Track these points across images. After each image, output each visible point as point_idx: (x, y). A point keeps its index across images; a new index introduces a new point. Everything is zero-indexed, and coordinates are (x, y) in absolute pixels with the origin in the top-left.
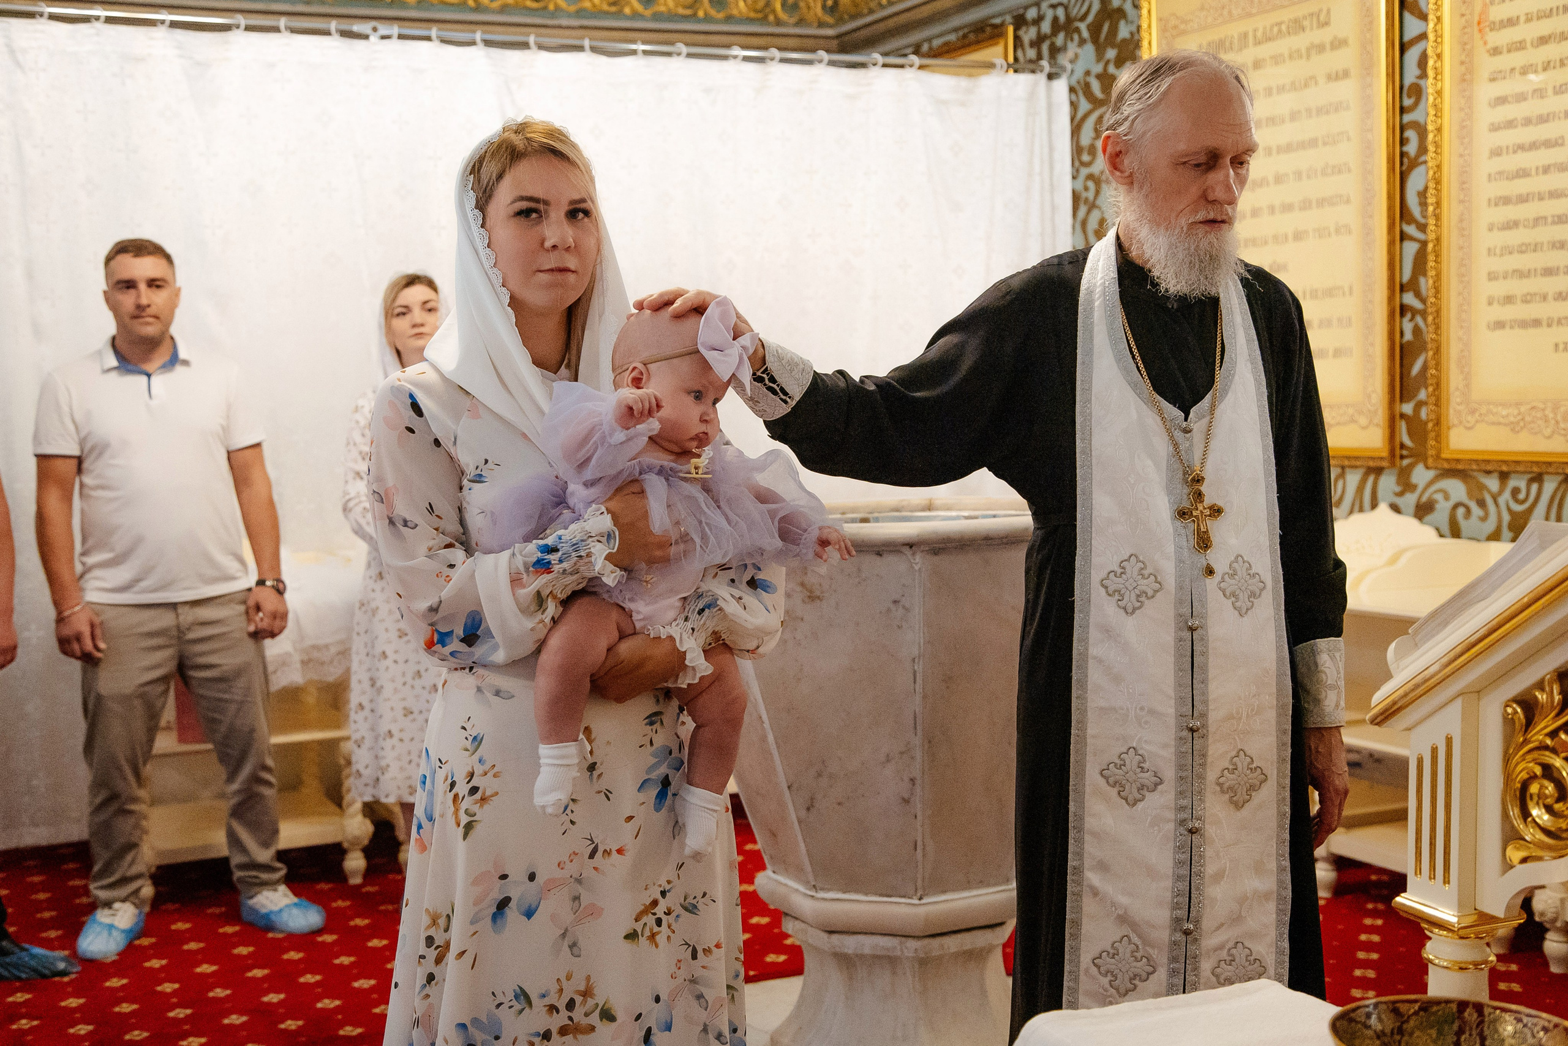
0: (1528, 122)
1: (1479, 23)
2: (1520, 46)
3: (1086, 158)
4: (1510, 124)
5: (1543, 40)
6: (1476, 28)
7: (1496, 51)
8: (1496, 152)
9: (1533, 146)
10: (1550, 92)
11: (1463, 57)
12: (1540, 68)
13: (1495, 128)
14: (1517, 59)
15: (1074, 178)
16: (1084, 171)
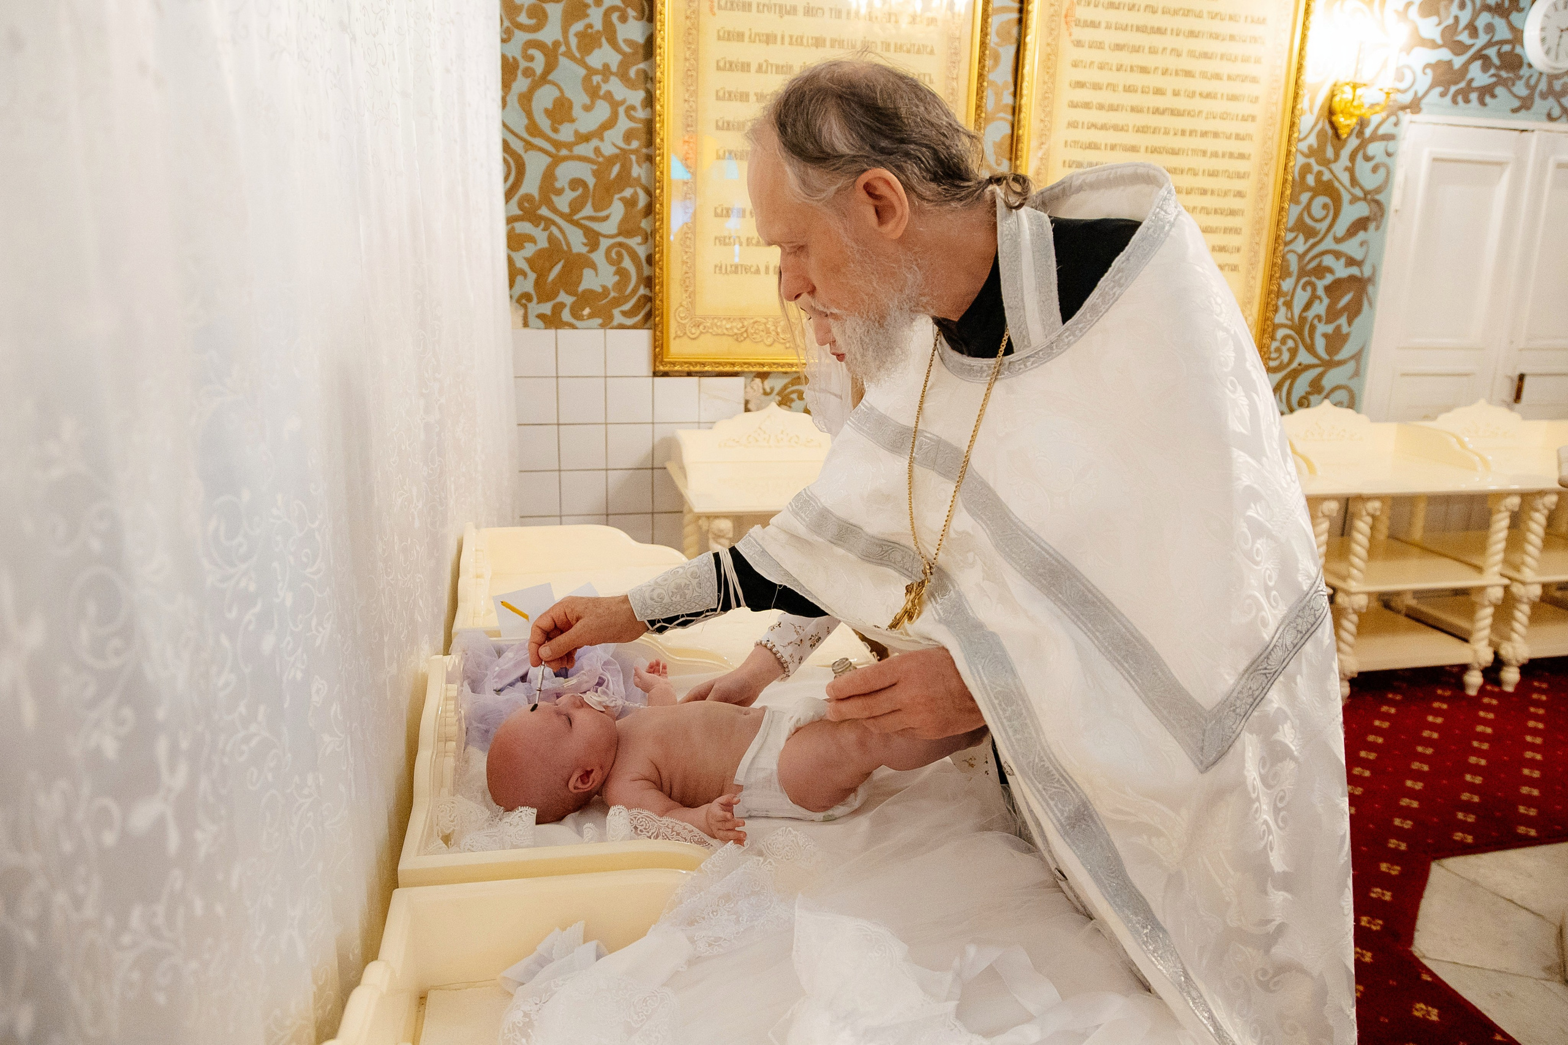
0: (1101, 107)
1: (1066, 16)
2: (1100, 46)
3: (523, 19)
4: (1087, 106)
5: (1119, 47)
6: (1063, 19)
7: (1079, 44)
8: (1073, 125)
9: (1103, 127)
10: (1121, 88)
11: (1050, 40)
12: (1114, 68)
13: (1073, 105)
14: (1097, 56)
15: (503, 41)
16: (520, 37)
